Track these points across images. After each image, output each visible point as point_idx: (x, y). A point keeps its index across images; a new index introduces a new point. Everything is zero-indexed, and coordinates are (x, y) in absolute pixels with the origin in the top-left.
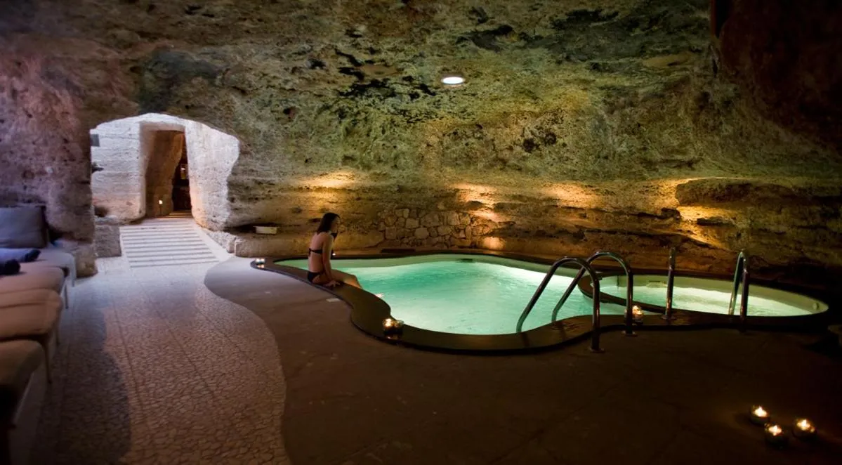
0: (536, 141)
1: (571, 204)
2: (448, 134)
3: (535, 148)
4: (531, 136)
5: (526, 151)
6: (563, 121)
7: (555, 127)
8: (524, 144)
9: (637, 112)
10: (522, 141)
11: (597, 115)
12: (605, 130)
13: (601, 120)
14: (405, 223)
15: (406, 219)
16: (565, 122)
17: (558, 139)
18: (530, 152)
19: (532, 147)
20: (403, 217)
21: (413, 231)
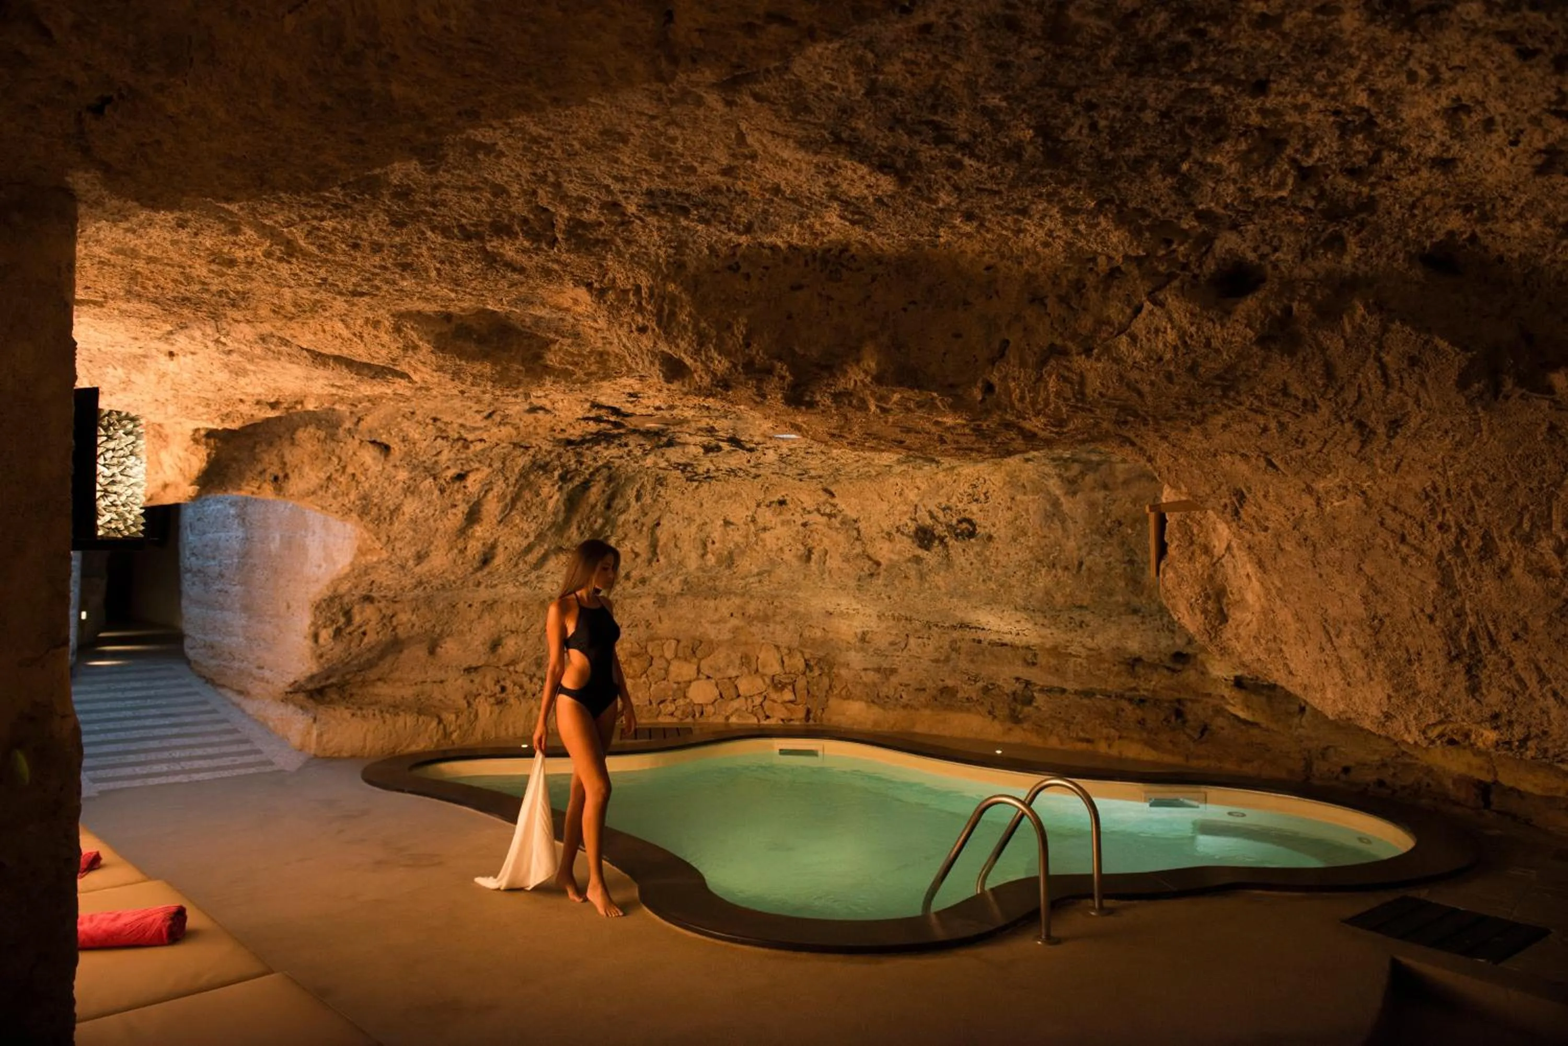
0: (940, 530)
1: (1007, 639)
2: (767, 502)
3: (937, 542)
4: (929, 522)
5: (920, 547)
6: (987, 498)
7: (974, 507)
8: (916, 533)
9: (1115, 501)
10: (912, 526)
11: (1049, 493)
12: (1063, 522)
13: (1056, 503)
14: (667, 671)
15: (669, 662)
16: (991, 501)
17: (978, 529)
18: (928, 549)
19: (931, 541)
20: (662, 656)
21: (683, 689)
